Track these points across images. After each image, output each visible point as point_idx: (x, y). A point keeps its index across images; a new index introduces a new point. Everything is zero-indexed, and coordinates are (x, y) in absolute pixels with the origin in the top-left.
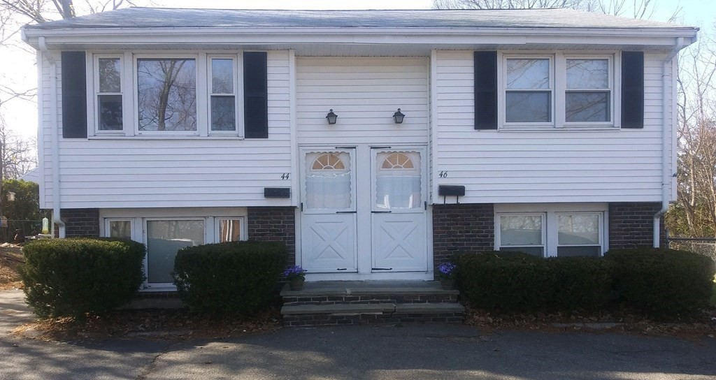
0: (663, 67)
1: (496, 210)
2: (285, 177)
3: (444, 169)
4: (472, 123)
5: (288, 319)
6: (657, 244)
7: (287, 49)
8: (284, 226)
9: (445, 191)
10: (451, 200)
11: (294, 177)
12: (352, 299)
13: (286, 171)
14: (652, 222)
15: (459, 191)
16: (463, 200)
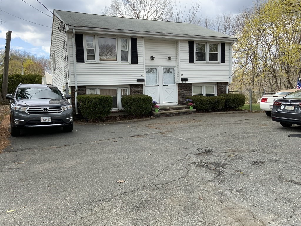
0: (229, 47)
1: (192, 85)
2: (142, 75)
3: (182, 73)
4: (188, 61)
5: (157, 115)
6: (227, 93)
7: (142, 38)
8: (140, 90)
9: (183, 79)
10: (184, 82)
11: (145, 75)
12: (169, 109)
13: (143, 74)
14: (226, 87)
15: (186, 80)
16: (187, 82)
